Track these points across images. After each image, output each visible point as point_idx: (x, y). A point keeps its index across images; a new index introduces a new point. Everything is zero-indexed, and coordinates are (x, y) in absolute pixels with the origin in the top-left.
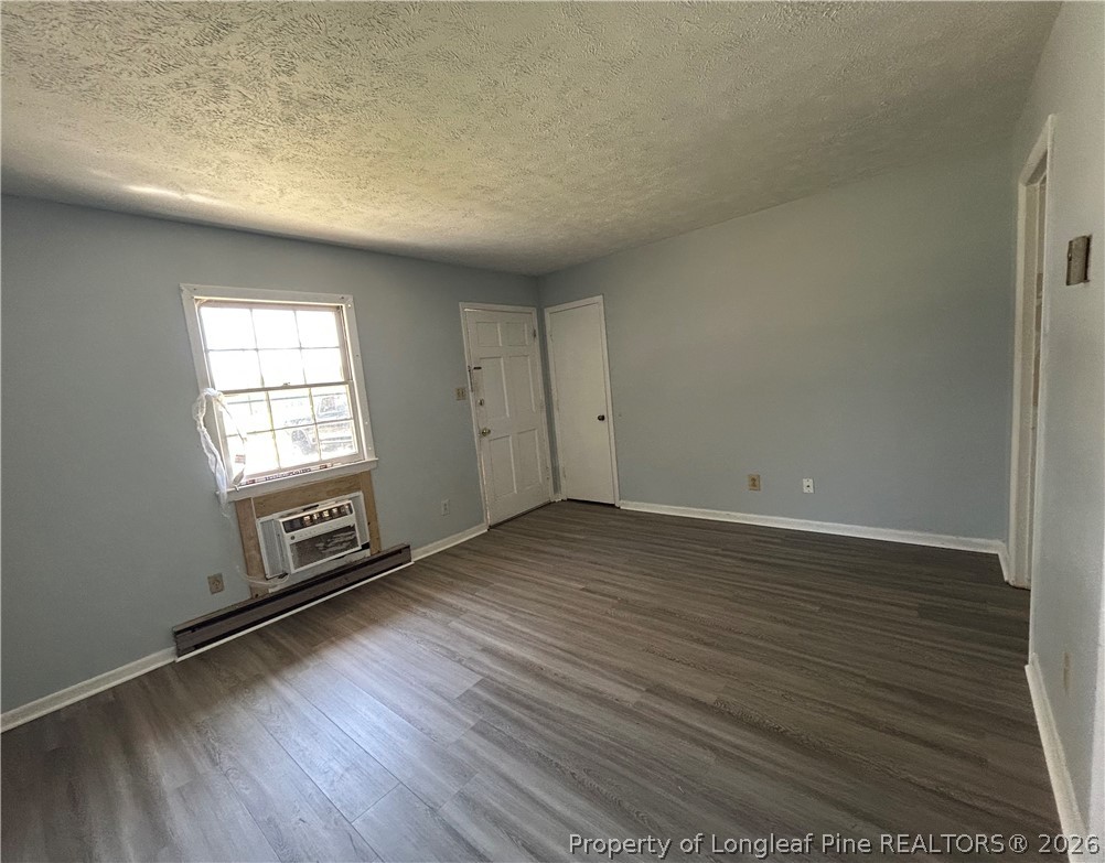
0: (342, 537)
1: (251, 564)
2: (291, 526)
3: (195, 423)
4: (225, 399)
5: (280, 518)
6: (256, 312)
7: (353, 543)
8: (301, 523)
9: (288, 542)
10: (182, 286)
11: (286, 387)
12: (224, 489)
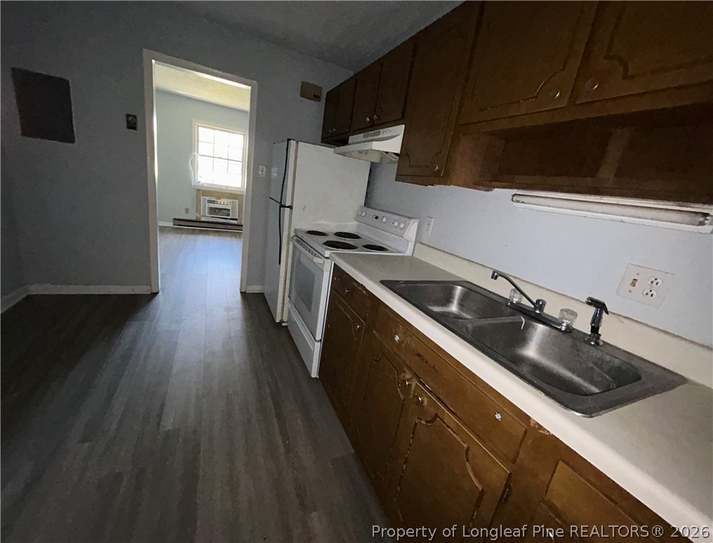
0: (225, 211)
1: (198, 210)
2: (210, 202)
3: (188, 161)
4: (199, 157)
5: (208, 198)
6: (216, 131)
7: (229, 215)
8: (213, 202)
9: (207, 206)
10: (193, 120)
11: (220, 158)
12: (193, 184)
